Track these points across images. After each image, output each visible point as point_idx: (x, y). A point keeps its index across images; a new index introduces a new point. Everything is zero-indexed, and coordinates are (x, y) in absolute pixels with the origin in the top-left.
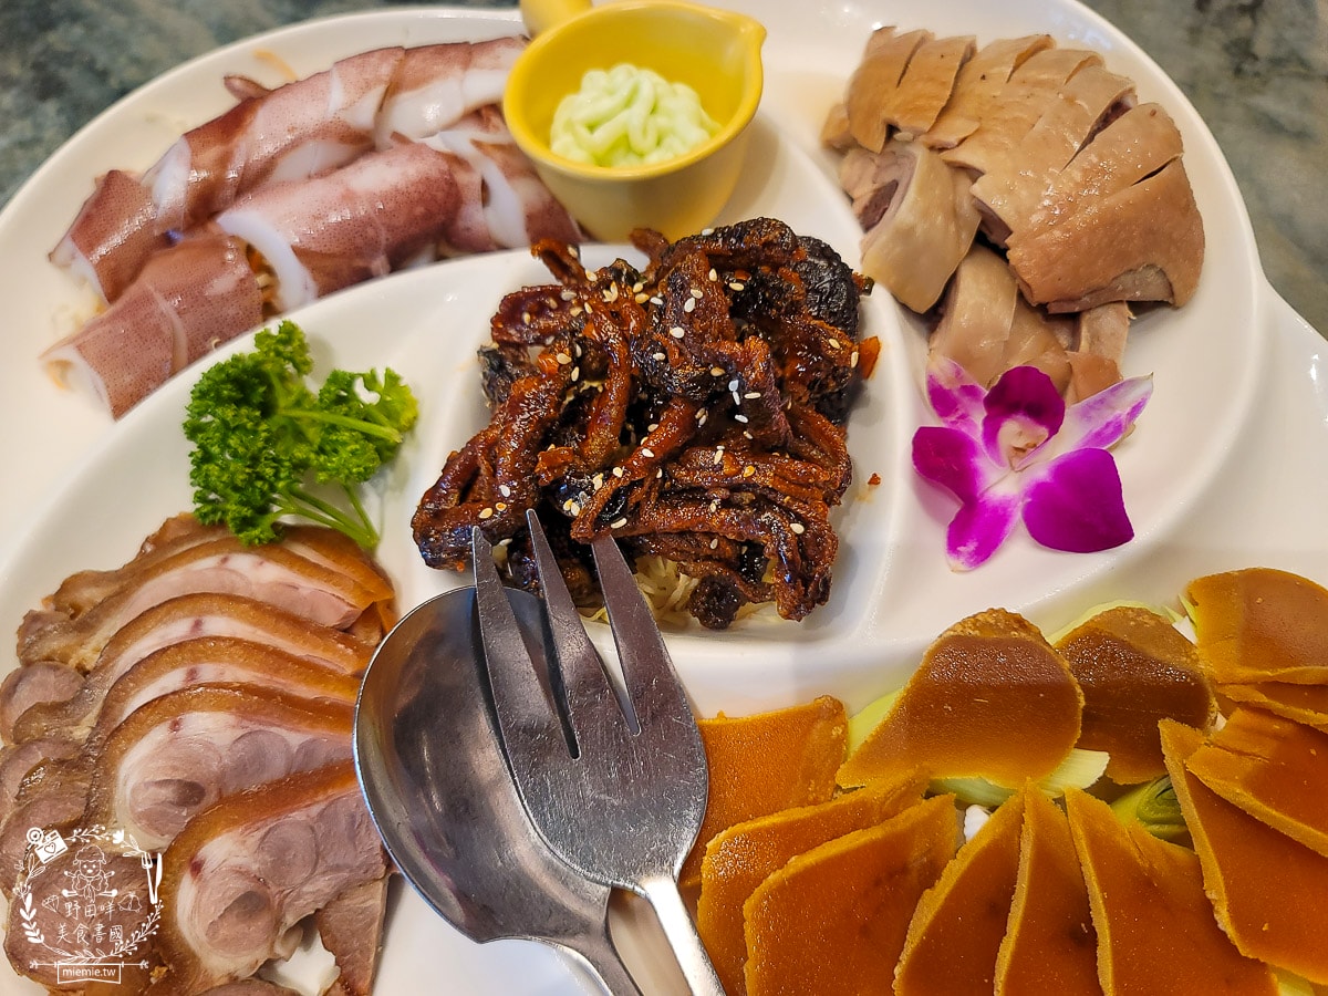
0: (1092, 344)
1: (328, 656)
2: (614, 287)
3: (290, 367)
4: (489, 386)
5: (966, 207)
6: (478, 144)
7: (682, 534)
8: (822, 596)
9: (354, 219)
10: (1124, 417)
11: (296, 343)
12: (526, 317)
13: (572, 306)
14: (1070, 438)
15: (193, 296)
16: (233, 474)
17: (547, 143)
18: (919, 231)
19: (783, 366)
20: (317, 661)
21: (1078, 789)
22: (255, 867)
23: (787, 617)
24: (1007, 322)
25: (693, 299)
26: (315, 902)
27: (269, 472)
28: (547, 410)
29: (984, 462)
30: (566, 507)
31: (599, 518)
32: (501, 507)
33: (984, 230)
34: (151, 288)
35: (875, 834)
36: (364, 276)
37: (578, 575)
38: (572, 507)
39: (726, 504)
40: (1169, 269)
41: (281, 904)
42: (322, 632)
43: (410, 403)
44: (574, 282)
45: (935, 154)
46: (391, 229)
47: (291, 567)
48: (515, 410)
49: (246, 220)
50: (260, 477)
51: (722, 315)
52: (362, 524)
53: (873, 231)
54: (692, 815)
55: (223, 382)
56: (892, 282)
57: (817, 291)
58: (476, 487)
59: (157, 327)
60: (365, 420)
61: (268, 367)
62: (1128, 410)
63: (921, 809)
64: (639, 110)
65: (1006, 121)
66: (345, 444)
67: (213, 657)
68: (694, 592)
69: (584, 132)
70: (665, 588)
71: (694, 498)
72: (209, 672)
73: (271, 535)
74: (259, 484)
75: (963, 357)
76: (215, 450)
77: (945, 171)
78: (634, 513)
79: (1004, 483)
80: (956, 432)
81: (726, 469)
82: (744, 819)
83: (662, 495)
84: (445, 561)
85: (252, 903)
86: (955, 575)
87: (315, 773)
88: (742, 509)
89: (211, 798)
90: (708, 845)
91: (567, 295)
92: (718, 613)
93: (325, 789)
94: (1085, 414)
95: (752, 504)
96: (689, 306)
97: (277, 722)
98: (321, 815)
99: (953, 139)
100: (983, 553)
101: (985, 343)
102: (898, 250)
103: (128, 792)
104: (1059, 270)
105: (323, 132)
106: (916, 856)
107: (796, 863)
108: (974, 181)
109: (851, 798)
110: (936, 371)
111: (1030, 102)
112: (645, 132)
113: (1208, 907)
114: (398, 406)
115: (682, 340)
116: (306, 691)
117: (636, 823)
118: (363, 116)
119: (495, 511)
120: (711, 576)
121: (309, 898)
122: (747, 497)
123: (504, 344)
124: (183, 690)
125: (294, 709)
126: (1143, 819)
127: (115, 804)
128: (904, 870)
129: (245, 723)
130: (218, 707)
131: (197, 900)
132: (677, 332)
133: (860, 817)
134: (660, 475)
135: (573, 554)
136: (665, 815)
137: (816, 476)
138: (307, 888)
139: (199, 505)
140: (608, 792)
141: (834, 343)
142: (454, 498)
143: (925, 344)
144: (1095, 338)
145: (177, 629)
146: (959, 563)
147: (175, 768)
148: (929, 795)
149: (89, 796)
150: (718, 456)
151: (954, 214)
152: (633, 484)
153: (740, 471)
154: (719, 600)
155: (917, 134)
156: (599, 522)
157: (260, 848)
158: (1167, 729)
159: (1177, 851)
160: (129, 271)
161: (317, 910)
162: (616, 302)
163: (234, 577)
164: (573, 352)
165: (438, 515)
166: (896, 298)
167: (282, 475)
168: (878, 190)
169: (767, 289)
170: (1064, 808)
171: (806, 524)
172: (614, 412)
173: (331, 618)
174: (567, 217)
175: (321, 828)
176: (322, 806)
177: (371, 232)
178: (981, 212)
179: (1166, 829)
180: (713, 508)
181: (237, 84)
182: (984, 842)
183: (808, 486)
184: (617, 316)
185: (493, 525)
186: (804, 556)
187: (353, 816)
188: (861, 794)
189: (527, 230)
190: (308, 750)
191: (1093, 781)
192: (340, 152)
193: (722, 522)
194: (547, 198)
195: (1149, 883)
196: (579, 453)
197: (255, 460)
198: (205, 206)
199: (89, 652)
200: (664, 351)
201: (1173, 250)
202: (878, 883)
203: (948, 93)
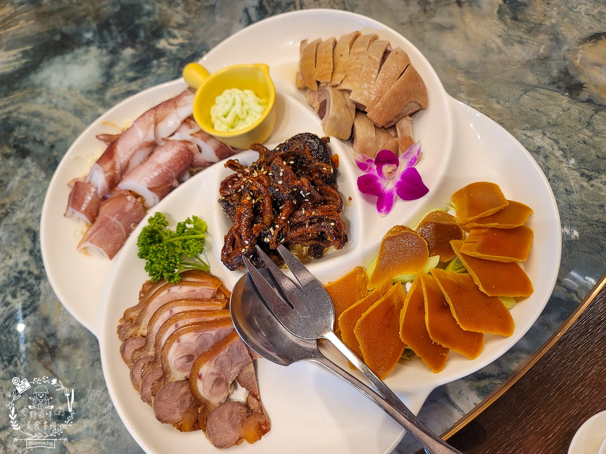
0: (401, 133)
1: (213, 306)
2: (255, 172)
3: (163, 226)
4: (227, 211)
5: (350, 104)
6: (192, 135)
7: (300, 236)
8: (346, 240)
9: (163, 172)
10: (416, 155)
11: (162, 218)
12: (230, 186)
13: (242, 178)
14: (403, 166)
15: (122, 213)
16: (163, 265)
17: (213, 126)
18: (338, 116)
19: (312, 177)
20: (210, 309)
21: (433, 268)
22: (216, 371)
23: (338, 249)
24: (374, 135)
25: (281, 172)
26: (235, 375)
27: (173, 260)
28: (250, 215)
29: (380, 181)
30: (265, 240)
31: (277, 241)
32: (247, 247)
33: (357, 108)
34: (107, 215)
35: (382, 299)
36: (172, 189)
37: (275, 257)
38: (267, 240)
39: (310, 224)
40: (417, 100)
41: (226, 379)
42: (209, 300)
43: (203, 224)
44: (240, 170)
45: (334, 88)
46: (175, 171)
47: (190, 285)
48: (240, 218)
49: (128, 184)
50: (171, 263)
51: (291, 173)
52: (203, 265)
53: (324, 119)
54: (331, 312)
55: (146, 238)
56: (335, 134)
57: (314, 150)
58: (236, 243)
59: (114, 227)
60: (194, 234)
61: (156, 228)
62: (417, 153)
63: (392, 289)
64: (238, 105)
65: (353, 70)
66: (192, 244)
67: (181, 318)
68: (309, 250)
69: (223, 119)
70: (300, 252)
71: (300, 225)
72: (181, 323)
73: (180, 278)
74: (171, 265)
75: (363, 151)
76: (154, 259)
77: (340, 92)
78: (285, 236)
79: (389, 185)
80: (370, 174)
81: (307, 215)
82: (346, 309)
83: (291, 227)
84: (236, 268)
85: (218, 381)
86: (383, 218)
87: (223, 340)
88: (315, 224)
89: (196, 357)
90: (339, 319)
91: (240, 175)
92: (318, 254)
93: (228, 343)
94: (405, 157)
95: (318, 222)
96: (281, 174)
97: (207, 330)
98: (229, 350)
99: (339, 82)
100: (389, 209)
101: (369, 144)
102: (333, 124)
103: (173, 363)
104: (384, 115)
105: (141, 147)
106: (395, 301)
107: (364, 315)
108: (350, 94)
109: (373, 292)
110: (357, 159)
111: (358, 61)
112: (242, 113)
113: (477, 287)
114: (200, 226)
115: (282, 184)
116: (211, 318)
117: (317, 320)
118: (151, 137)
119: (246, 249)
120: (313, 244)
121: (233, 374)
122: (315, 220)
123: (226, 196)
124: (176, 331)
125: (210, 325)
126: (454, 270)
127: (171, 368)
128: (393, 306)
129: (198, 333)
130: (189, 331)
131: (204, 385)
132: (280, 182)
133: (377, 297)
134: (289, 222)
135: (272, 252)
136: (324, 315)
137: (333, 208)
138: (232, 372)
139: (152, 277)
140: (306, 315)
141: (325, 169)
142: (231, 249)
143: (352, 149)
144: (402, 131)
145: (166, 315)
146: (382, 214)
147: (183, 353)
148: (394, 284)
149: (163, 368)
150: (303, 211)
151: (347, 106)
152: (282, 228)
153: (311, 214)
154: (317, 250)
155: (327, 84)
156: (277, 242)
157: (215, 366)
158: (452, 243)
159: (465, 275)
160: (95, 212)
161: (237, 377)
162: (258, 176)
163: (174, 294)
164: (250, 195)
165: (228, 255)
166: (338, 138)
167: (177, 260)
168: (321, 104)
169: (300, 158)
170: (431, 274)
171: (334, 222)
172: (269, 209)
173: (210, 296)
174: (227, 147)
175: (230, 354)
176: (228, 348)
177: (169, 174)
178: (354, 103)
179: (461, 270)
180: (307, 226)
181: (102, 137)
182: (412, 291)
183: (331, 211)
184: (260, 181)
185: (246, 253)
186: (337, 231)
187: (238, 347)
188: (375, 290)
189: (217, 155)
190: (218, 334)
191: (437, 264)
192: (148, 151)
193: (311, 229)
194: (219, 143)
195: (459, 286)
196: (263, 223)
197: (167, 258)
198: (113, 183)
199: (143, 330)
200: (278, 188)
201: (416, 95)
202: (387, 312)
203: (332, 66)
